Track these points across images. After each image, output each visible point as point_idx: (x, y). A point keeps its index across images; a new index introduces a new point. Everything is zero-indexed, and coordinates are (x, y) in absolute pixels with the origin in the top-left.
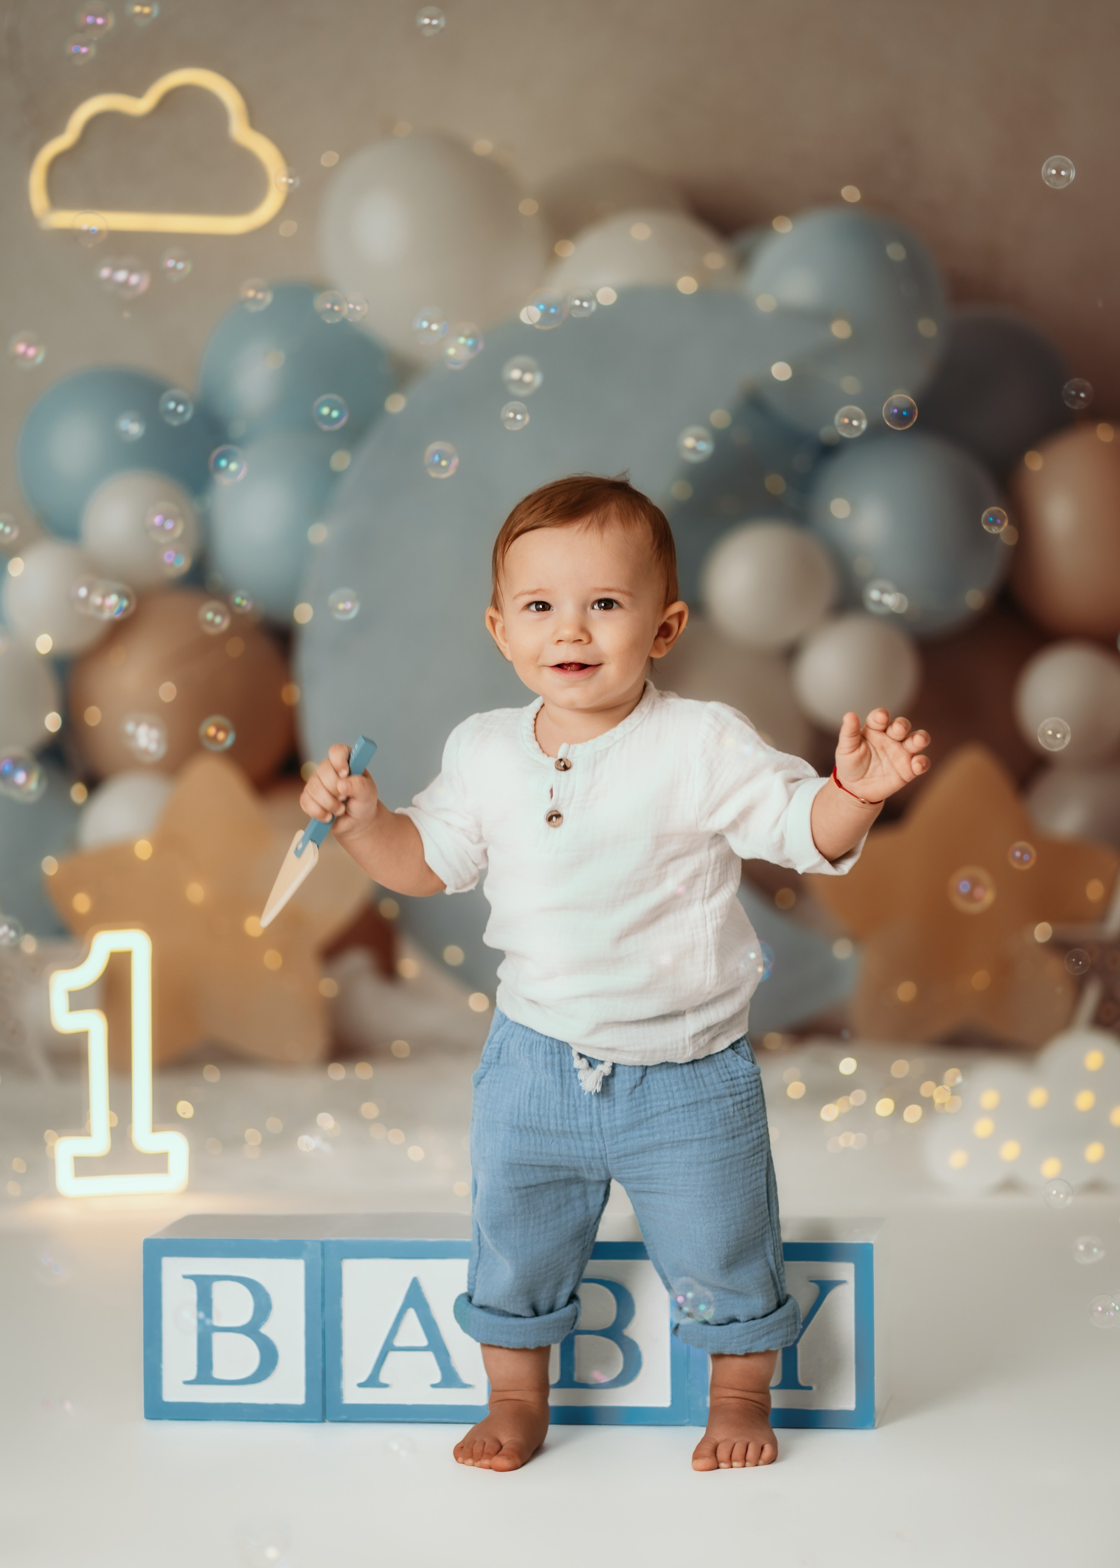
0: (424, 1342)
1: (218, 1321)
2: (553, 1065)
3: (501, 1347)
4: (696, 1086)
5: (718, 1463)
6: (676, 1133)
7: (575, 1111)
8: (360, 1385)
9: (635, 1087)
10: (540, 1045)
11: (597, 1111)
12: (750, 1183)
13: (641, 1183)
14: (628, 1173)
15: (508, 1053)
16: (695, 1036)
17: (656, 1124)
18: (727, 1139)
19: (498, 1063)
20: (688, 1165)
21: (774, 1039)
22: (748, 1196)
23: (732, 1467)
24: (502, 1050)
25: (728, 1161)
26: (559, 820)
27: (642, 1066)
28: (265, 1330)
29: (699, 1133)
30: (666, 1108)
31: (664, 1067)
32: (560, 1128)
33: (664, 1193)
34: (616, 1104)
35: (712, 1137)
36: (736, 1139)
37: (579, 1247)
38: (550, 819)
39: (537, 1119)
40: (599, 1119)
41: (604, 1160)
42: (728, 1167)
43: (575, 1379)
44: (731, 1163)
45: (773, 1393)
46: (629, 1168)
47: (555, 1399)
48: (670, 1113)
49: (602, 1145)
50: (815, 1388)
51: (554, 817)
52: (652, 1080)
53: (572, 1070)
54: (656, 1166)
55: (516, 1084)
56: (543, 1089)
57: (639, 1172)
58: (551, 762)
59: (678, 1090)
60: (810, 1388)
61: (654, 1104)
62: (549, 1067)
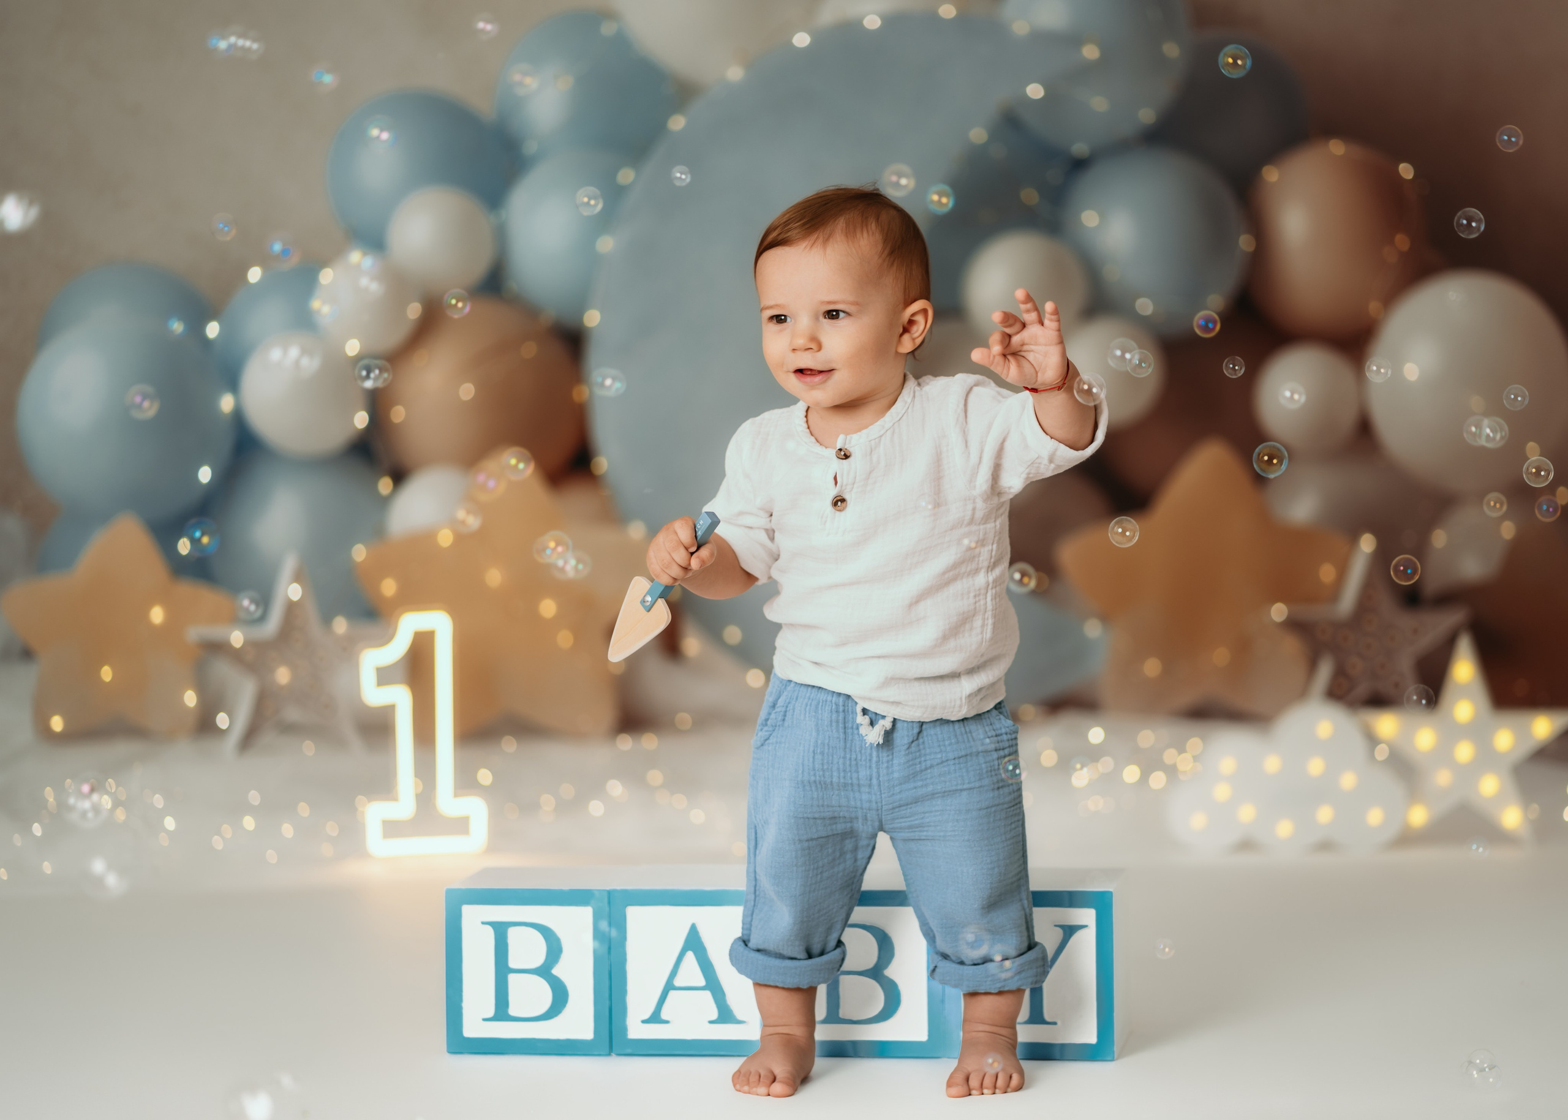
0: (702, 982)
1: (513, 964)
2: (837, 722)
3: (776, 987)
4: (966, 741)
5: (970, 1090)
6: (948, 783)
7: (857, 764)
8: (644, 1022)
9: (913, 742)
10: (826, 704)
11: (877, 765)
12: (1011, 831)
13: (912, 832)
14: (901, 823)
15: (793, 715)
16: (970, 696)
17: (929, 776)
18: (993, 790)
19: (783, 726)
20: (957, 812)
21: (1028, 711)
22: (1009, 842)
23: (983, 1094)
24: (788, 713)
25: (993, 809)
26: (844, 504)
27: (920, 722)
28: (556, 971)
29: (969, 783)
30: (939, 761)
31: (938, 723)
32: (842, 780)
33: (934, 840)
34: (895, 758)
35: (981, 787)
36: (1001, 790)
37: (847, 895)
38: (835, 504)
39: (821, 773)
40: (878, 773)
41: (880, 811)
42: (993, 815)
43: (841, 1015)
44: (995, 812)
45: (1019, 1028)
46: (902, 818)
47: (822, 1033)
48: (942, 766)
49: (879, 797)
50: (1059, 1023)
51: (839, 502)
52: (927, 736)
53: (854, 727)
54: (927, 815)
55: (800, 743)
56: (826, 745)
57: (911, 821)
58: (831, 453)
59: (950, 744)
60: (1055, 1023)
61: (928, 757)
62: (834, 724)
